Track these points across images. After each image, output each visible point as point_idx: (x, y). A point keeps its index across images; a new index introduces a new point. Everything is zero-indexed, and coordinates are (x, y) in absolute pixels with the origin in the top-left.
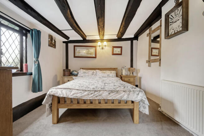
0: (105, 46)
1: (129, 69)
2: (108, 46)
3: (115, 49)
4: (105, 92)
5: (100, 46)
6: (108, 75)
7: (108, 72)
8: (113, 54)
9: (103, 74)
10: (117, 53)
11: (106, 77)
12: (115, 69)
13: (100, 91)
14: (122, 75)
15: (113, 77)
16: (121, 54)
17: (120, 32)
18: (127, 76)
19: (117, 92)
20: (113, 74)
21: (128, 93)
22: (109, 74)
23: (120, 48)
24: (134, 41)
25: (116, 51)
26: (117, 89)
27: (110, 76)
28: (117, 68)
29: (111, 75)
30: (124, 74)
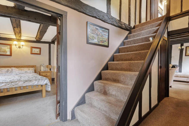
0: (23, 46)
1: (47, 66)
2: (26, 46)
3: (34, 49)
4: (21, 82)
5: (16, 45)
6: (26, 72)
7: (26, 69)
8: (32, 53)
9: (20, 71)
10: (36, 52)
11: (23, 74)
12: (33, 66)
13: (16, 82)
14: (40, 71)
15: (31, 73)
16: (40, 54)
17: (38, 37)
18: (45, 72)
19: (30, 81)
20: (31, 71)
21: (38, 80)
22: (27, 70)
23: (39, 49)
24: (52, 45)
25: (35, 51)
26: (30, 79)
27: (28, 73)
28: (36, 66)
29: (29, 71)
30: (42, 70)
